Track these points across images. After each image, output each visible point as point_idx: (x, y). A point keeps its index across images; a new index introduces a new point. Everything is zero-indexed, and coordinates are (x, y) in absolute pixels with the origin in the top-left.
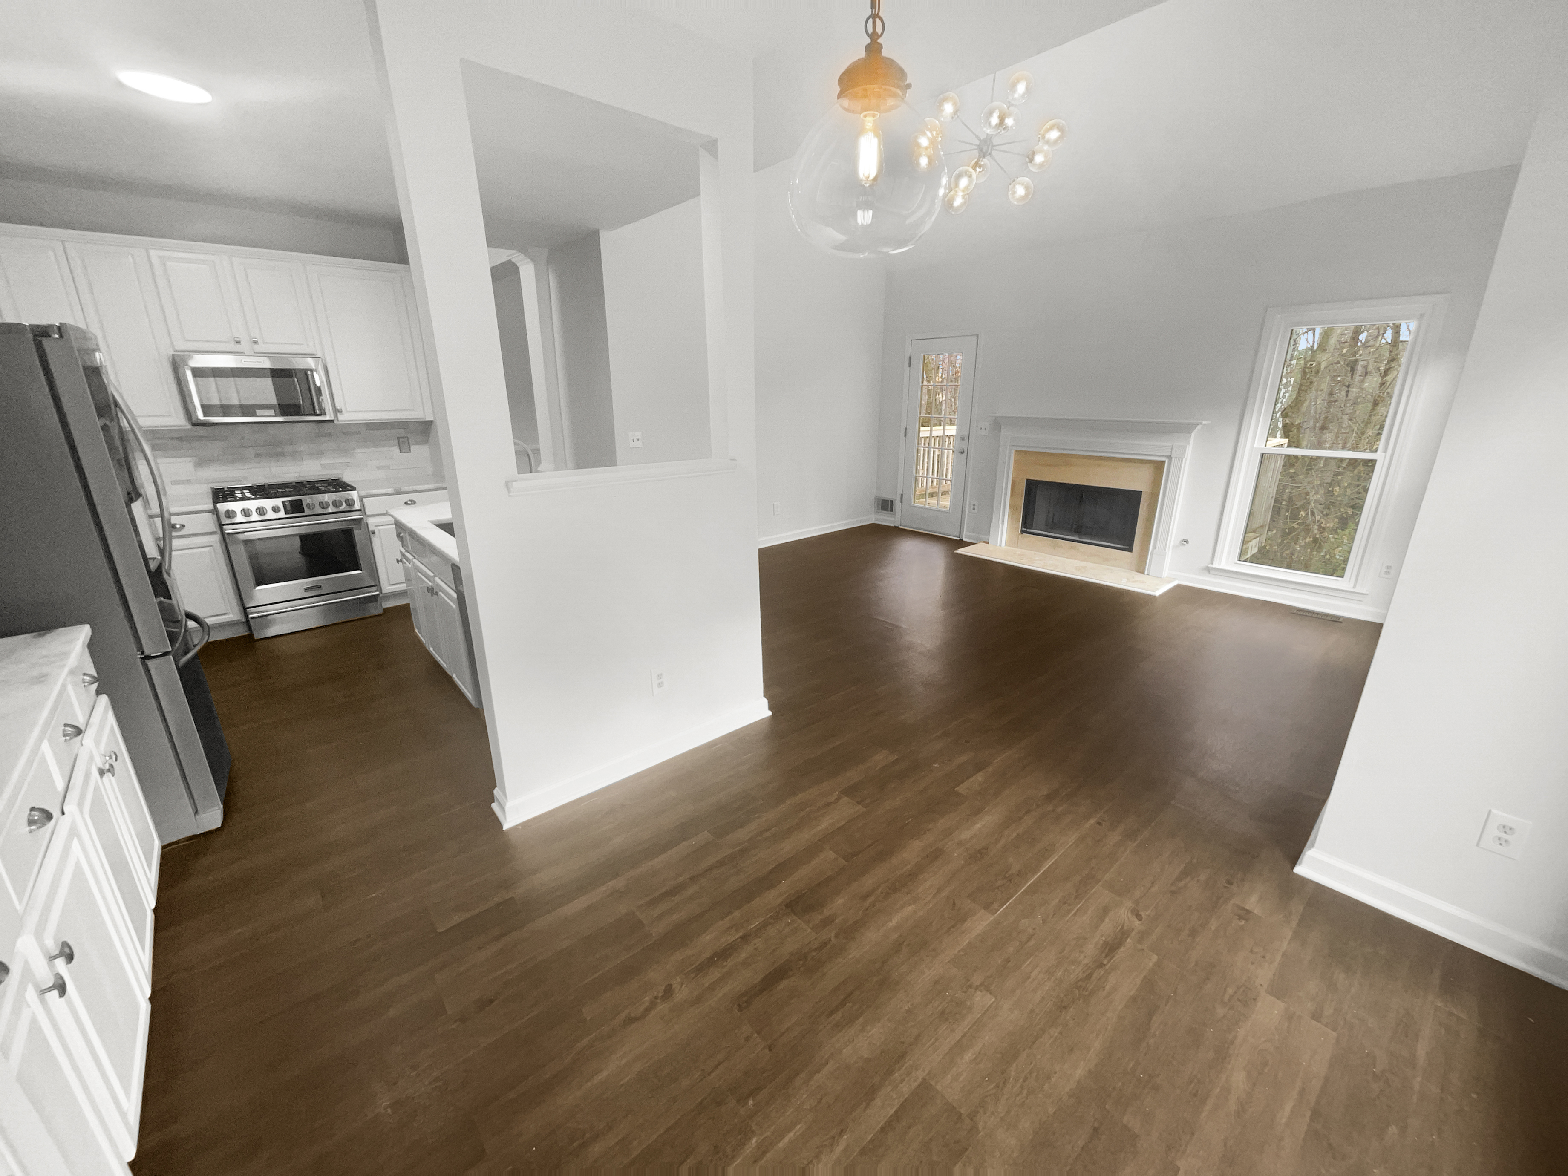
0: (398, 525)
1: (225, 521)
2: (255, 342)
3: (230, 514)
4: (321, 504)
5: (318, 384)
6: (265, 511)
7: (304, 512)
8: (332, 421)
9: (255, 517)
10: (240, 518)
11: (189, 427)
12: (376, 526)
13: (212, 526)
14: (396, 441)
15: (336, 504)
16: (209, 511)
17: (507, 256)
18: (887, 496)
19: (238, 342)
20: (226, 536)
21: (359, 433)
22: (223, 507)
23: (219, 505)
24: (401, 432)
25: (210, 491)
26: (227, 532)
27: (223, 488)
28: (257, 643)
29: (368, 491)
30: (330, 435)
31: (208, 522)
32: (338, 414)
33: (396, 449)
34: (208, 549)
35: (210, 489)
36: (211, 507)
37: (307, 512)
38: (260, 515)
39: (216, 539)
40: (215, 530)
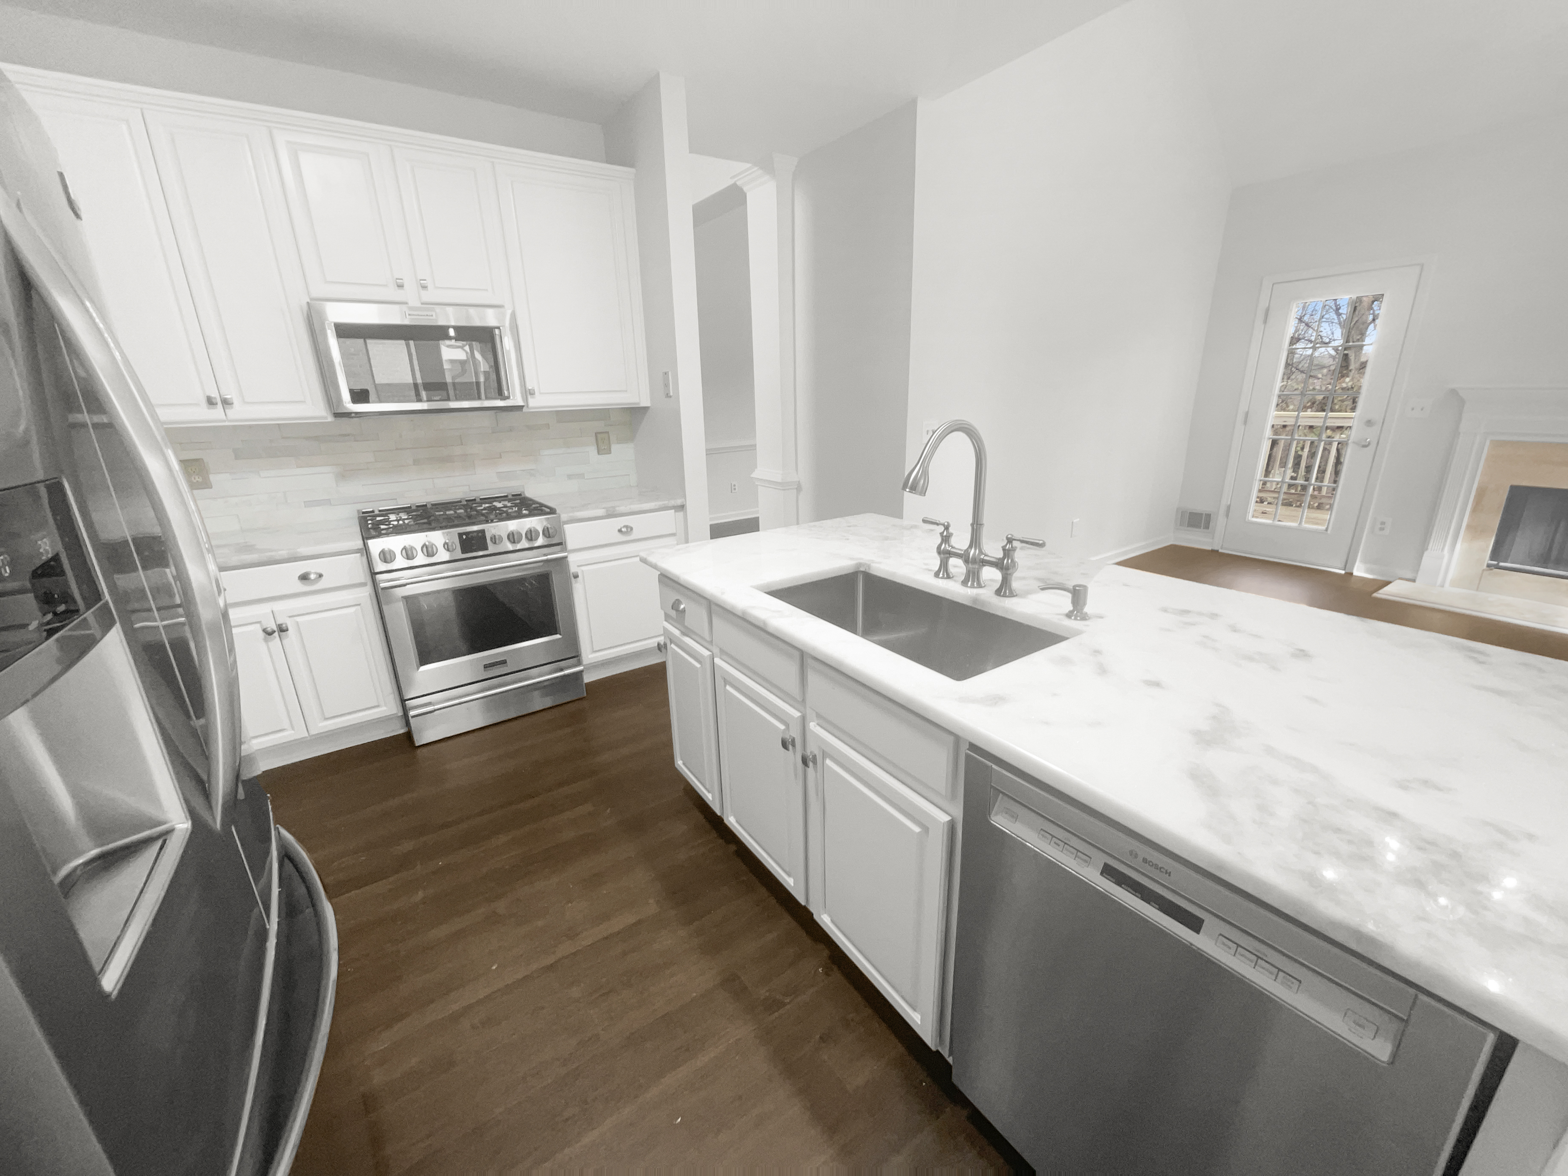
0: (667, 580)
1: (380, 566)
2: (424, 287)
3: (386, 556)
4: (511, 537)
5: (508, 349)
6: (435, 551)
7: (486, 549)
8: (519, 408)
9: (421, 559)
10: (400, 562)
11: (330, 419)
12: (578, 566)
13: (362, 575)
14: (593, 439)
15: (531, 535)
16: (357, 551)
17: (731, 178)
18: (1201, 507)
19: (401, 286)
20: (380, 591)
21: (547, 426)
22: (376, 545)
23: (371, 543)
24: (599, 426)
25: (356, 515)
26: (383, 585)
27: (373, 512)
28: (419, 751)
29: (571, 514)
30: (511, 430)
31: (354, 567)
32: (529, 397)
33: (592, 450)
34: (352, 610)
35: (356, 512)
36: (359, 543)
37: (492, 549)
38: (428, 556)
39: (365, 594)
40: (363, 581)
